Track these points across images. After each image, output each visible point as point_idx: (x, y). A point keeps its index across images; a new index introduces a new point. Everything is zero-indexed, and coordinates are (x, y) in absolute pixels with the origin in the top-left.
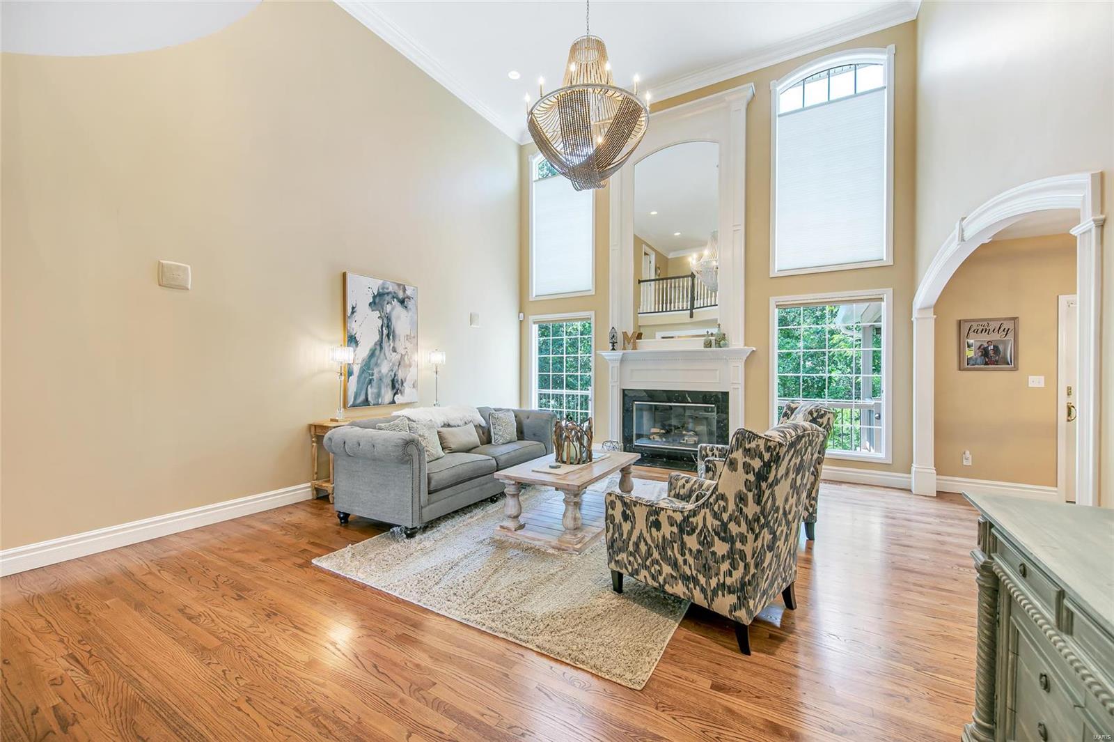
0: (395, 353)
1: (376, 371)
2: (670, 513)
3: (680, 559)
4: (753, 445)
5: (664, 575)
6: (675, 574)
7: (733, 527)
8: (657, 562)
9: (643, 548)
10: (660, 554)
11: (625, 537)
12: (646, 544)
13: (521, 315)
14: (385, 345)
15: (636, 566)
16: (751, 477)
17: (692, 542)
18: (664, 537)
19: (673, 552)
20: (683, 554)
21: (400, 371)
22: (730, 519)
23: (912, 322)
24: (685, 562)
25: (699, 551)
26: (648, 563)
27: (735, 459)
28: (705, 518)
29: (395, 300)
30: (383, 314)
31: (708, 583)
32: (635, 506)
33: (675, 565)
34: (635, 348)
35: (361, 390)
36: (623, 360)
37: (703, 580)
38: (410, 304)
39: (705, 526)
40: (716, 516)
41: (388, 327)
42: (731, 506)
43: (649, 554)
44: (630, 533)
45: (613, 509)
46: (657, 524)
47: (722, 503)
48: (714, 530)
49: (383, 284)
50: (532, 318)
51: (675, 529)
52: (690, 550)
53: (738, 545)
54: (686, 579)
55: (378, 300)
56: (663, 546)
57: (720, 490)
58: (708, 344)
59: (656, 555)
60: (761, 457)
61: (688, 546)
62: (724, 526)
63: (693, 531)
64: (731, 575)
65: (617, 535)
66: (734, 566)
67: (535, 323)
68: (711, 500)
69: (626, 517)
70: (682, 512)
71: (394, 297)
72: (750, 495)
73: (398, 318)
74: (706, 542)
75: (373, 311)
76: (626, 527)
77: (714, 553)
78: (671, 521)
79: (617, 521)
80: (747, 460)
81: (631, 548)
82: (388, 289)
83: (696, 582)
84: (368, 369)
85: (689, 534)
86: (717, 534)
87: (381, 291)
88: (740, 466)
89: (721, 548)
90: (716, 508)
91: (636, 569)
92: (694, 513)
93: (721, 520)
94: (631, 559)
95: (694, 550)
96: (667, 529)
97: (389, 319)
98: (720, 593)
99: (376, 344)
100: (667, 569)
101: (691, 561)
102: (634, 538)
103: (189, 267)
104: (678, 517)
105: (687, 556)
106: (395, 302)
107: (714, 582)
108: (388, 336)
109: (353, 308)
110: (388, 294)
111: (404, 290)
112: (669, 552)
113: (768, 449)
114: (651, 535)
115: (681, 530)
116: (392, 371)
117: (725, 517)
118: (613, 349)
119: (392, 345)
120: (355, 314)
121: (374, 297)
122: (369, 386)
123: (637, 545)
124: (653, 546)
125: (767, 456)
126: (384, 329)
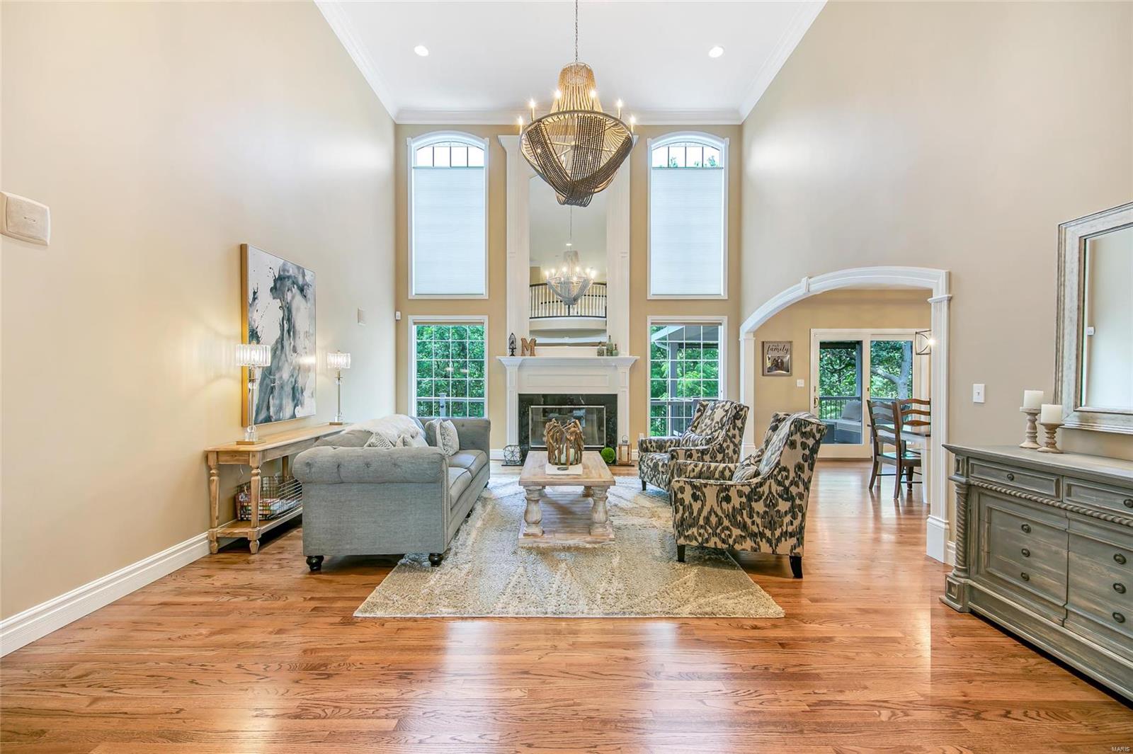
0: (295, 354)
1: (277, 376)
2: (739, 487)
3: (749, 521)
4: (808, 429)
5: (734, 537)
6: (743, 534)
7: (794, 490)
8: (728, 528)
9: (714, 519)
10: (730, 521)
11: (695, 514)
12: (717, 516)
13: (398, 313)
14: (286, 343)
15: (706, 536)
16: (807, 452)
17: (759, 507)
18: (734, 507)
19: (742, 517)
20: (751, 517)
21: (300, 376)
22: (791, 484)
23: (739, 342)
24: (753, 523)
25: (765, 512)
26: (718, 531)
27: (795, 441)
28: (770, 487)
29: (295, 286)
30: (284, 305)
31: (773, 534)
32: (705, 487)
33: (744, 527)
34: (532, 354)
35: (263, 402)
36: (521, 366)
37: (768, 533)
38: (309, 292)
39: (770, 492)
40: (779, 483)
41: (289, 320)
42: (792, 475)
43: (720, 522)
44: (700, 511)
45: (682, 493)
46: (728, 499)
47: (784, 474)
48: (778, 494)
49: (284, 264)
50: (411, 318)
51: (744, 500)
52: (758, 513)
53: (798, 502)
54: (753, 535)
55: (280, 284)
56: (732, 516)
57: (782, 464)
58: (600, 353)
59: (726, 523)
60: (814, 437)
61: (756, 510)
62: (787, 490)
63: (760, 498)
64: (792, 524)
65: (687, 514)
66: (794, 517)
67: (415, 323)
68: (775, 473)
69: (695, 497)
70: (749, 485)
71: (294, 283)
72: (806, 465)
73: (298, 309)
74: (771, 504)
75: (274, 298)
76: (696, 506)
77: (778, 511)
78: (740, 494)
79: (687, 502)
80: (804, 440)
81: (701, 522)
82: (288, 271)
83: (762, 535)
84: (270, 374)
85: (756, 501)
86: (781, 496)
87: (282, 273)
88: (799, 445)
89: (783, 506)
90: (779, 478)
91: (707, 539)
92: (761, 484)
93: (784, 486)
94: (702, 531)
95: (761, 512)
96: (736, 501)
97: (289, 310)
98: (783, 539)
99: (277, 342)
100: (736, 532)
101: (758, 521)
102: (705, 513)
103: (48, 208)
104: (747, 490)
105: (755, 518)
106: (295, 290)
107: (778, 533)
108: (289, 331)
109: (255, 293)
110: (289, 277)
111: (304, 276)
112: (739, 518)
113: (819, 431)
114: (721, 508)
115: (749, 499)
116: (293, 376)
117: (787, 483)
118: (512, 355)
119: (292, 342)
120: (256, 300)
121: (275, 281)
122: (271, 397)
123: (707, 519)
124: (723, 516)
125: (818, 436)
126: (285, 322)
